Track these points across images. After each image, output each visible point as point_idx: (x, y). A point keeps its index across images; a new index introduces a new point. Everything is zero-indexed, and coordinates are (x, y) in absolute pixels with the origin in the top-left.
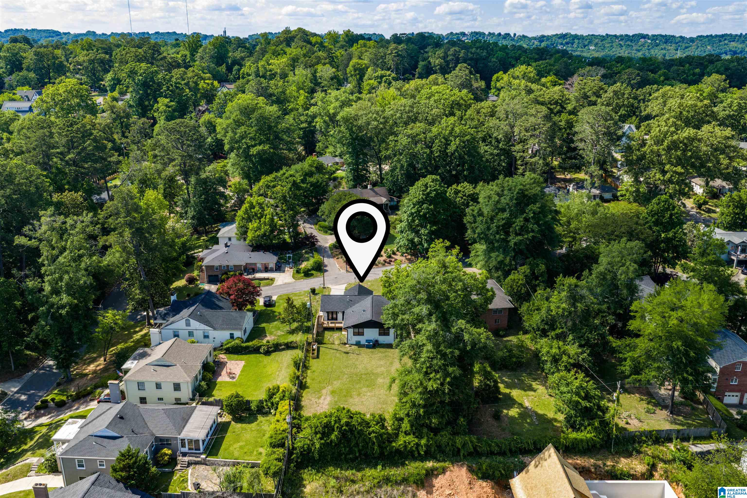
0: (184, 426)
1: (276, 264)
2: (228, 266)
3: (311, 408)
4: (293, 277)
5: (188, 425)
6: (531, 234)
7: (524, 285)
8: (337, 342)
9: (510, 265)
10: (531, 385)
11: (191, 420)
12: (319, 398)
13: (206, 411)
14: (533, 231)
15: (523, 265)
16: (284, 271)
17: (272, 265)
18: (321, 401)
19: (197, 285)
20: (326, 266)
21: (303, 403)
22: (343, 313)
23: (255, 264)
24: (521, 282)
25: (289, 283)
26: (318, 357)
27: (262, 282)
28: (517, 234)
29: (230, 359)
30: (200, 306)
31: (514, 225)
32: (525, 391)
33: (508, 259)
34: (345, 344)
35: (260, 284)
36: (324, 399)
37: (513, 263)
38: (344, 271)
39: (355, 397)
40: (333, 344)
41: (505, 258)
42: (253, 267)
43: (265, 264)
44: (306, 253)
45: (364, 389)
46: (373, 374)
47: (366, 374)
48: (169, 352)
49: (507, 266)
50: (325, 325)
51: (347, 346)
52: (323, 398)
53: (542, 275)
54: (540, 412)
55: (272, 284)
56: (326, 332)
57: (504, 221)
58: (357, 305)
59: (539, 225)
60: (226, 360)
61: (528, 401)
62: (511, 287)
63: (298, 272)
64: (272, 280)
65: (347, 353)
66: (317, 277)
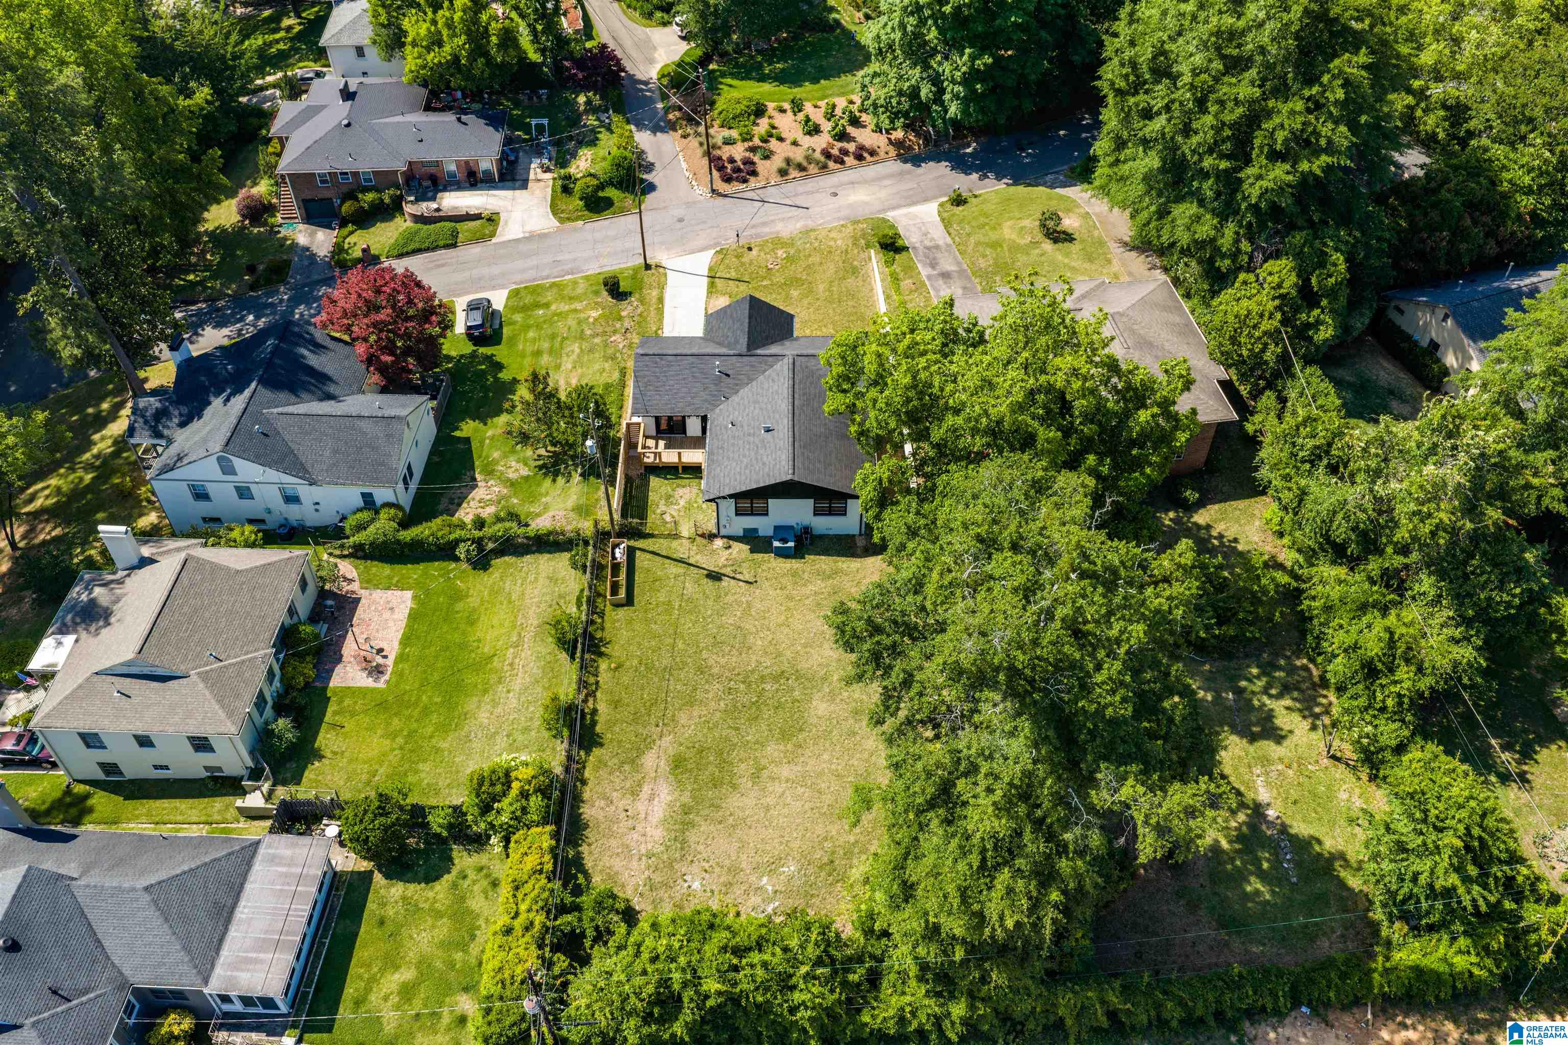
0: (221, 941)
1: (500, 161)
2: (355, 174)
3: (612, 835)
4: (555, 210)
5: (233, 933)
6: (1325, 159)
7: (1274, 335)
8: (686, 530)
9: (1235, 254)
10: (1270, 716)
11: (243, 911)
12: (634, 793)
13: (291, 863)
14: (1330, 149)
15: (1277, 255)
16: (524, 185)
17: (487, 163)
18: (641, 806)
19: (273, 231)
20: (650, 167)
21: (588, 812)
22: (704, 419)
23: (438, 164)
24: (1266, 325)
25: (543, 236)
26: (629, 601)
27: (464, 227)
28: (1275, 156)
29: (369, 583)
30: (266, 394)
31: (1268, 125)
32: (1253, 738)
33: (1230, 230)
34: (711, 537)
35: (455, 234)
36: (651, 799)
37: (1245, 246)
38: (704, 191)
39: (745, 783)
40: (676, 536)
41: (1219, 229)
42: (433, 170)
43: (467, 163)
44: (591, 108)
45: (773, 750)
46: (799, 675)
47: (776, 678)
48: (163, 623)
49: (1223, 256)
50: (649, 459)
51: (719, 543)
52: (646, 789)
53: (1332, 293)
54: (1300, 828)
55: (493, 235)
56: (654, 482)
57: (1240, 110)
58: (744, 392)
59: (1354, 127)
60: (355, 586)
61: (1268, 784)
62: (1234, 340)
63: (566, 187)
64: (492, 219)
65: (715, 576)
66: (623, 211)
